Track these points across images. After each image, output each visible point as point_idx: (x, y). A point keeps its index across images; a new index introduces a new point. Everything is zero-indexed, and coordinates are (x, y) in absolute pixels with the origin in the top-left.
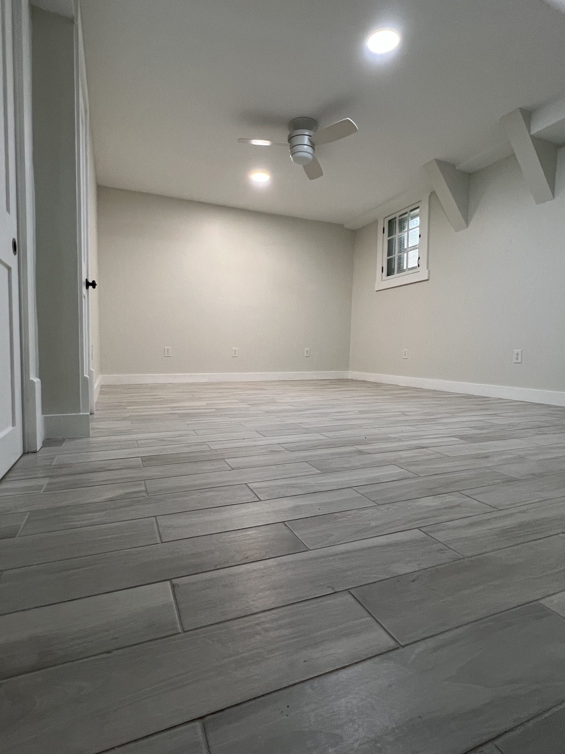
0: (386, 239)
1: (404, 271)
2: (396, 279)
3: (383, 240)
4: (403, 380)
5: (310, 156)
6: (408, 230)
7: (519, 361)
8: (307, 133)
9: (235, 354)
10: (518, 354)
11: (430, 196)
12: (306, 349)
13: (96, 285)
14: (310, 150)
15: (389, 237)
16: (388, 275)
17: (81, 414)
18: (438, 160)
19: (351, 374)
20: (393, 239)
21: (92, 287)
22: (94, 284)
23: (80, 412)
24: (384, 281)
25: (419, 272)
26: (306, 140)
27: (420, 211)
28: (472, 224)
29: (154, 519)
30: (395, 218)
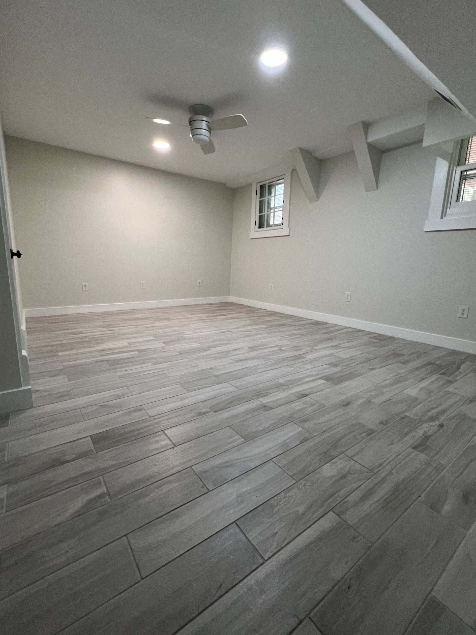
0: (258, 200)
1: (271, 226)
2: (265, 232)
3: (256, 199)
4: (270, 306)
5: (207, 139)
6: (275, 196)
7: (349, 300)
8: (205, 119)
9: (143, 286)
10: (348, 295)
11: (292, 172)
12: (199, 281)
13: (21, 255)
14: (207, 133)
15: (260, 198)
16: (260, 227)
17: (23, 388)
18: (301, 148)
19: (232, 299)
20: (263, 200)
21: (16, 256)
22: (18, 254)
23: (21, 386)
24: (256, 232)
25: (282, 229)
26: (204, 125)
27: (284, 181)
28: (321, 198)
29: (125, 538)
30: (266, 184)
